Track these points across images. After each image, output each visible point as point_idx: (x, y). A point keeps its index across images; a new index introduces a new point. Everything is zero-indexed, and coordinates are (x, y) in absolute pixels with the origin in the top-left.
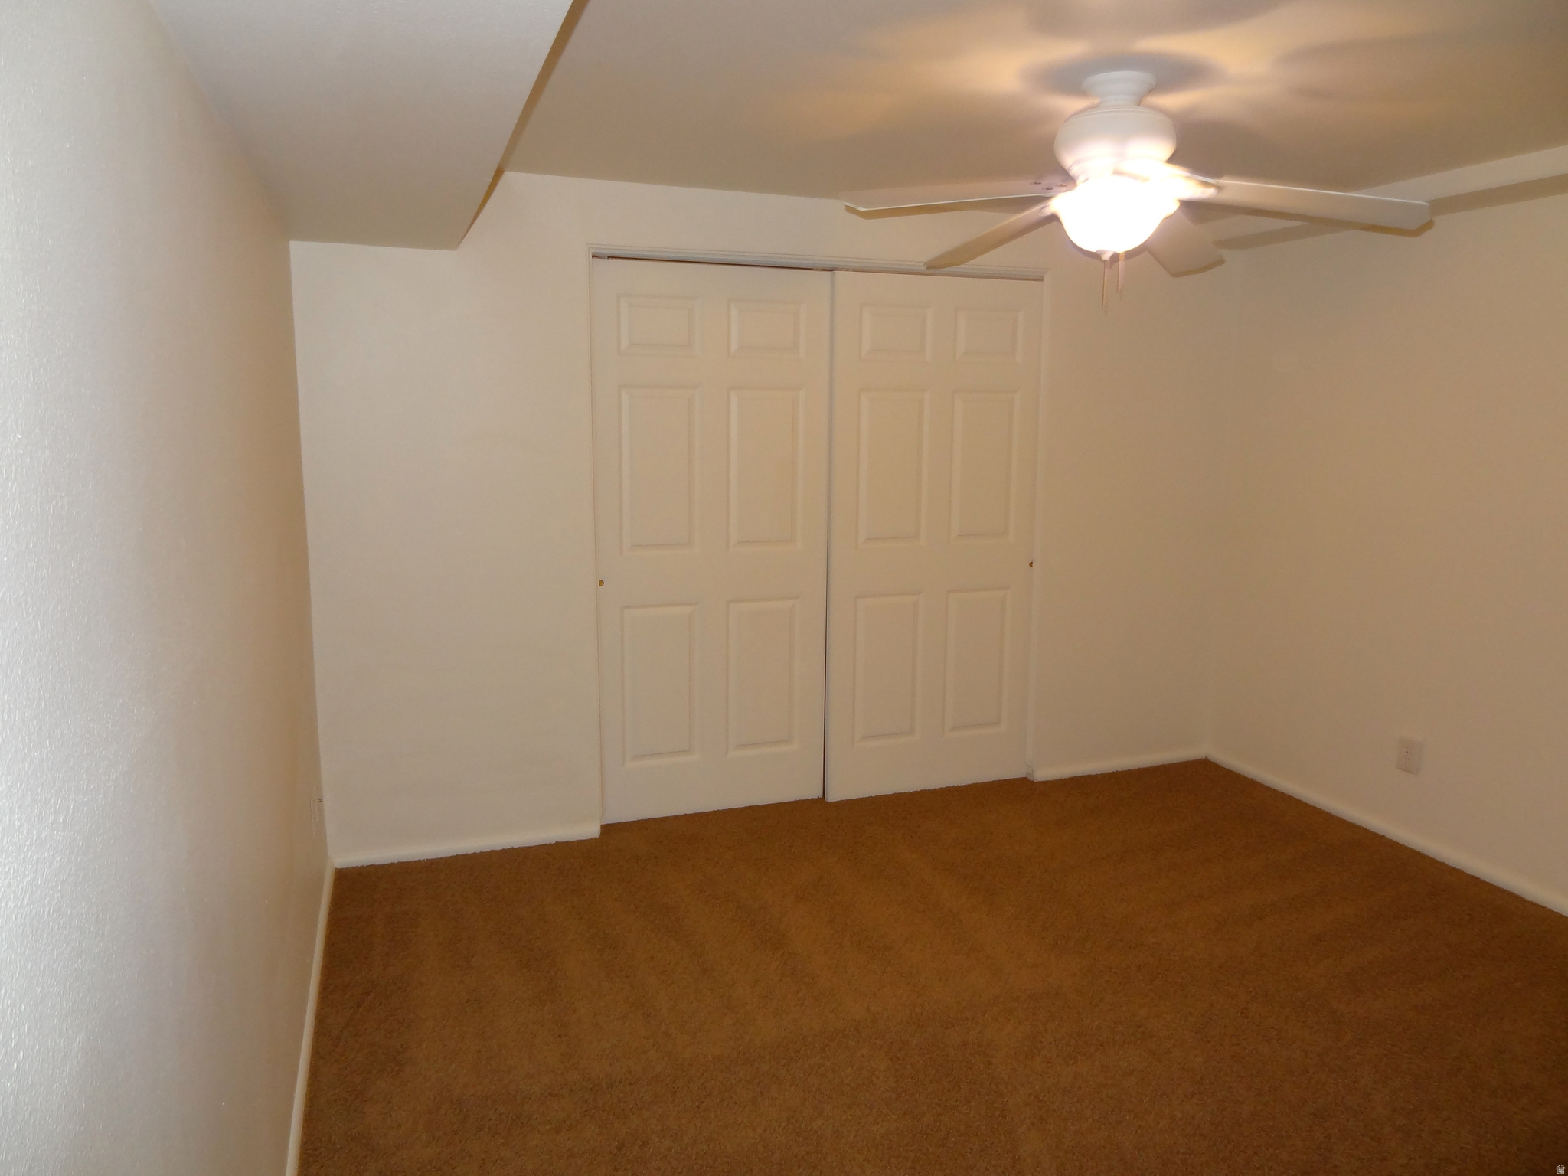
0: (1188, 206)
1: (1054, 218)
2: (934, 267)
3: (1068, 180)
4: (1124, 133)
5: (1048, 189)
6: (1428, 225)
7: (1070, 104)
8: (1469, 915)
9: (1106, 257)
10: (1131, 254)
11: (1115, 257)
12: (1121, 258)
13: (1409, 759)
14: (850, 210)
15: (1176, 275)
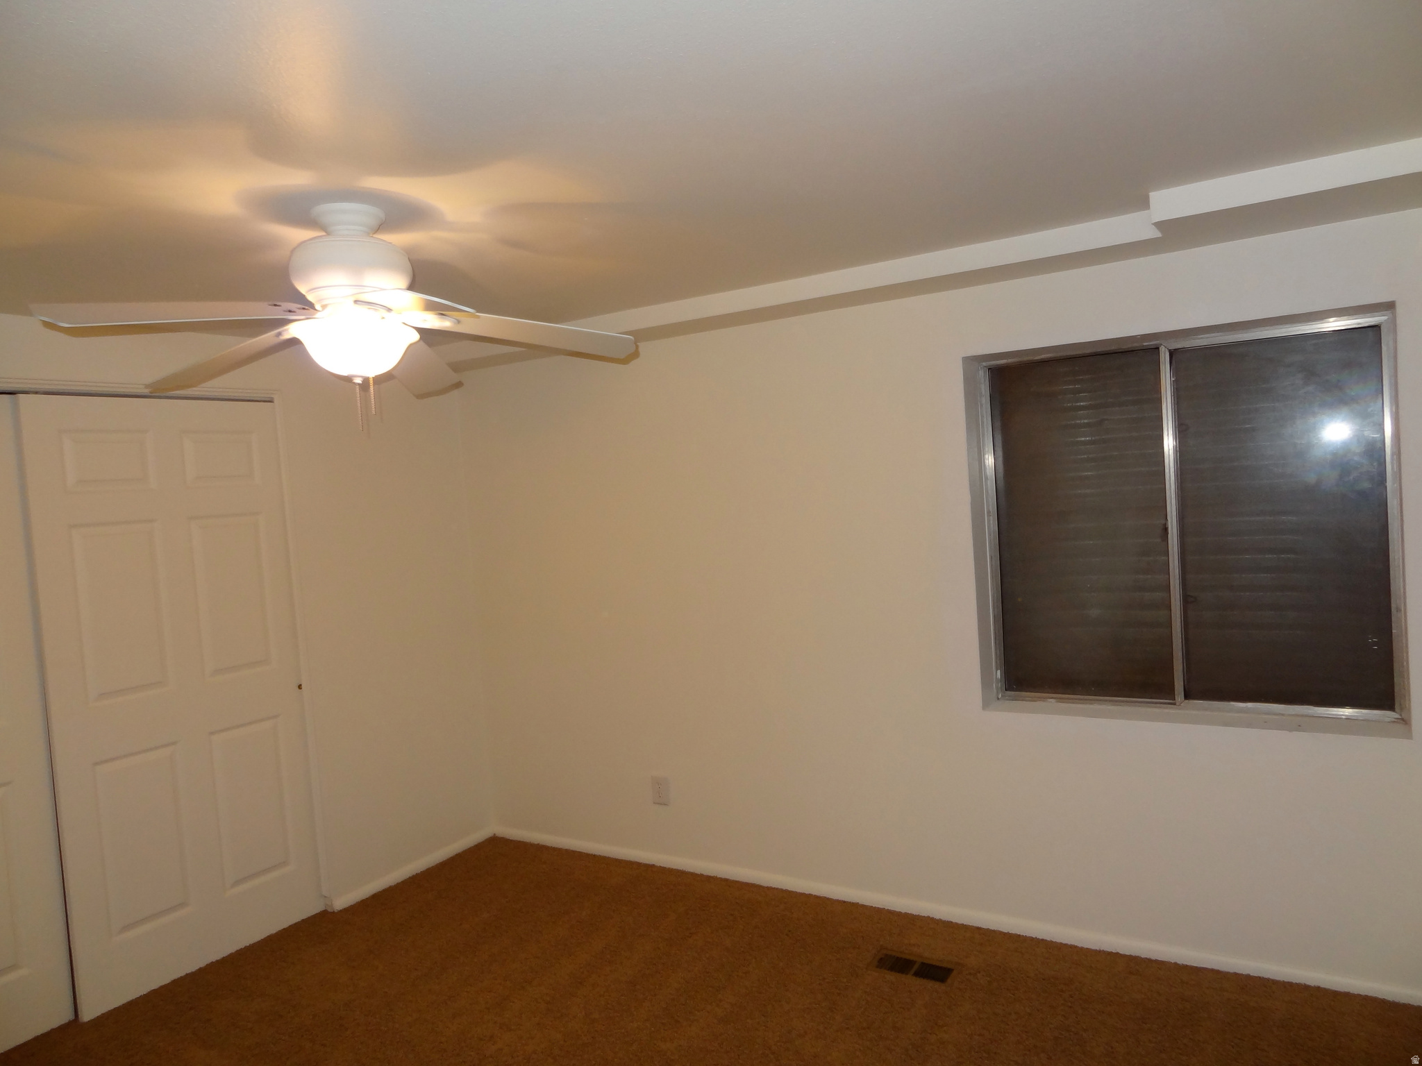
0: (425, 334)
1: (294, 342)
2: (159, 391)
3: (307, 306)
4: (358, 266)
5: (290, 311)
6: (635, 355)
7: (296, 235)
8: (732, 915)
9: (358, 381)
10: (379, 380)
11: (366, 380)
12: (371, 382)
13: (660, 794)
14: (47, 325)
15: (421, 396)
